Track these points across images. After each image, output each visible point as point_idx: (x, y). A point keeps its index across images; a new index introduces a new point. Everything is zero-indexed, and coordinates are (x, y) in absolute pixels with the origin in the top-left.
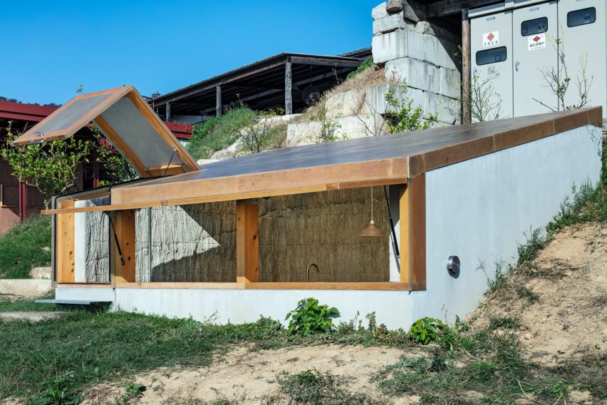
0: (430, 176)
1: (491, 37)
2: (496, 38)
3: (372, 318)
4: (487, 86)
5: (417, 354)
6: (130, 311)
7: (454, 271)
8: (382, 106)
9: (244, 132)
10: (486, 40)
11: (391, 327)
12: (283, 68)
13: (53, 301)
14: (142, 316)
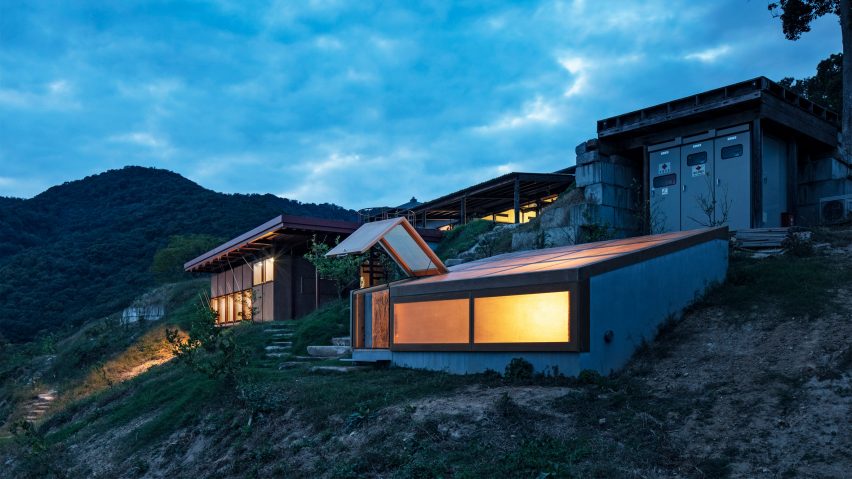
0: (593, 280)
1: (664, 167)
2: (668, 167)
3: (556, 369)
4: (656, 206)
5: (582, 391)
6: (403, 366)
7: (608, 339)
8: (582, 221)
9: (482, 237)
10: (661, 169)
11: (566, 375)
12: (513, 184)
13: (353, 360)
14: (411, 369)
